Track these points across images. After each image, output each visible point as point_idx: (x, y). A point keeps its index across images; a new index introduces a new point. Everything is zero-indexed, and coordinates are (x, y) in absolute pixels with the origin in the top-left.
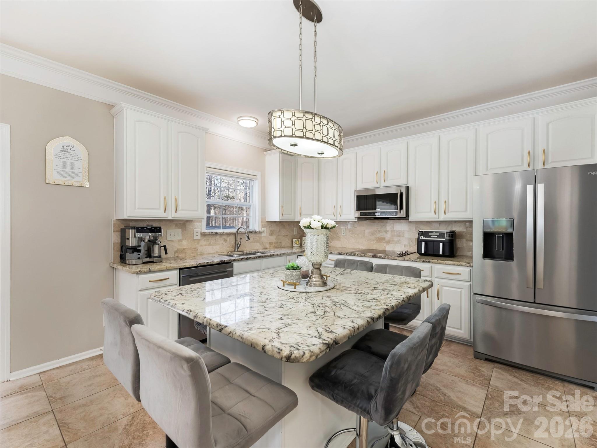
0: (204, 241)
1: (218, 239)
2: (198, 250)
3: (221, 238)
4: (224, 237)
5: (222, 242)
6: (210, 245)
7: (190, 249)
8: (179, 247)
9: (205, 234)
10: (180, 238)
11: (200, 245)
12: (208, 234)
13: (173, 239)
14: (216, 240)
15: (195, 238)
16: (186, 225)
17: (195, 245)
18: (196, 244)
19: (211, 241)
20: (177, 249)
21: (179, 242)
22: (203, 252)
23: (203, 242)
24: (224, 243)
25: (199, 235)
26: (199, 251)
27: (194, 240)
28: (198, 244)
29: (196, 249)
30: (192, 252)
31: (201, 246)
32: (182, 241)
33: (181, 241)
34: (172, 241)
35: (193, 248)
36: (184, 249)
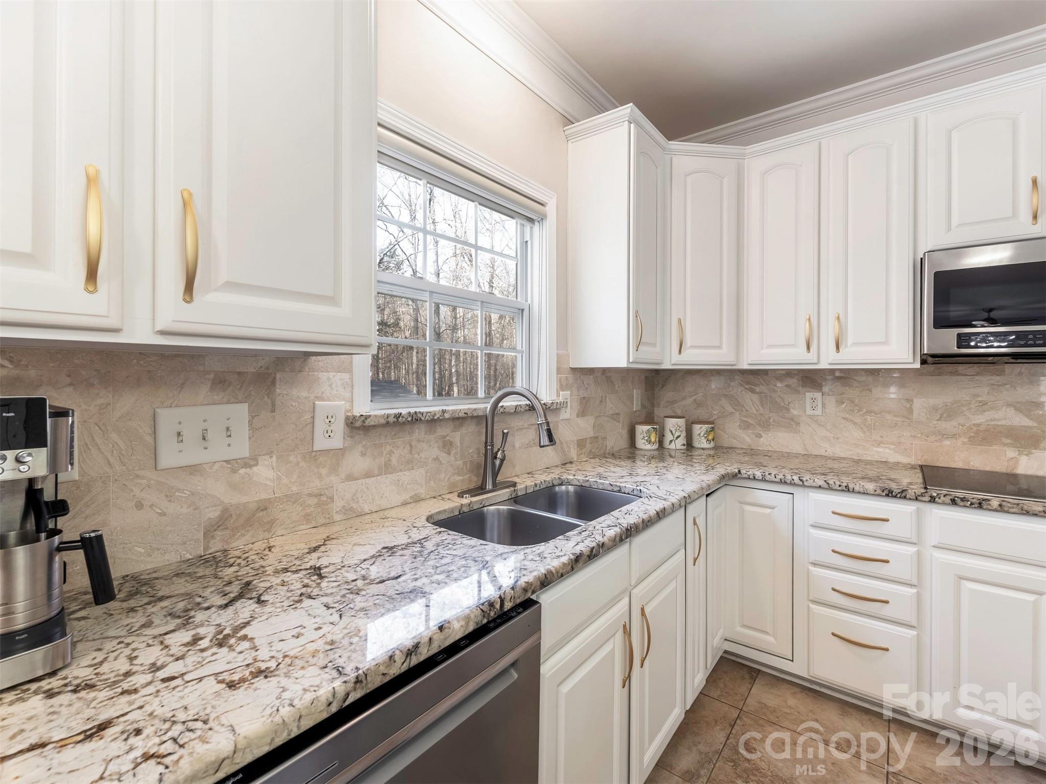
0: (363, 454)
1: (419, 441)
2: (332, 498)
3: (432, 437)
4: (442, 431)
5: (435, 452)
6: (387, 469)
7: (292, 499)
8: (232, 498)
9: (367, 423)
10: (241, 448)
11: (343, 476)
12: (383, 421)
13: (192, 455)
14: (411, 446)
15: (321, 443)
16: (273, 383)
17: (320, 477)
18: (324, 471)
19: (391, 453)
20: (225, 510)
21: (234, 471)
22: (354, 506)
23: (357, 461)
24: (444, 457)
25: (339, 426)
26: (338, 504)
27: (313, 456)
28: (334, 470)
29: (323, 498)
30: (307, 515)
31: (350, 478)
32: (249, 462)
33: (246, 465)
34: (193, 469)
35: (310, 495)
36: (263, 506)
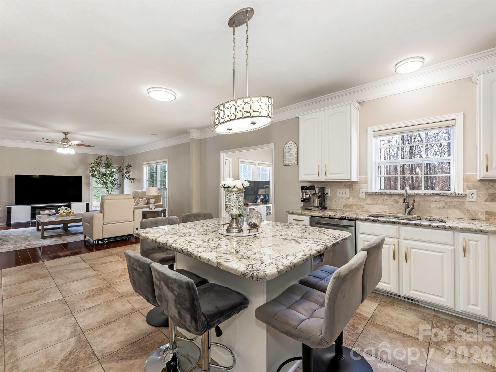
0: (370, 200)
1: (386, 199)
2: (363, 207)
3: (391, 199)
4: (394, 198)
5: (392, 203)
6: (376, 204)
7: (356, 205)
8: (347, 203)
10: (348, 196)
11: (366, 203)
12: (372, 193)
13: (342, 196)
14: (384, 200)
15: (361, 196)
16: (353, 185)
17: (361, 203)
18: (362, 202)
19: (378, 201)
20: (345, 204)
21: (347, 199)
22: (368, 210)
23: (369, 201)
24: (395, 204)
25: (364, 194)
26: (364, 208)
27: (360, 199)
28: (364, 202)
29: (362, 207)
30: (358, 209)
31: (367, 204)
32: (349, 198)
33: (348, 198)
34: (341, 197)
35: (359, 205)
36: (351, 205)
